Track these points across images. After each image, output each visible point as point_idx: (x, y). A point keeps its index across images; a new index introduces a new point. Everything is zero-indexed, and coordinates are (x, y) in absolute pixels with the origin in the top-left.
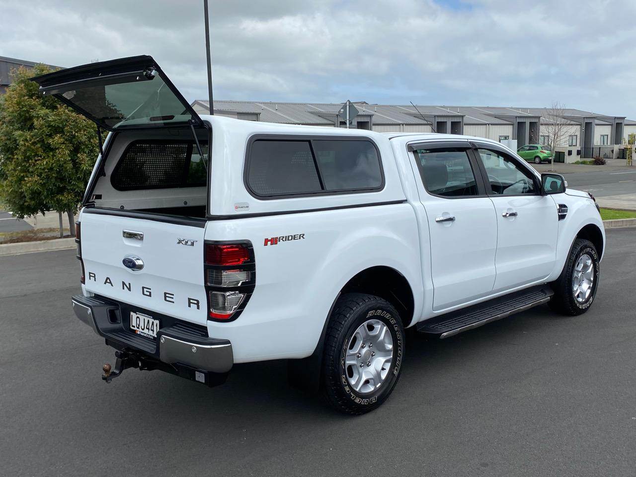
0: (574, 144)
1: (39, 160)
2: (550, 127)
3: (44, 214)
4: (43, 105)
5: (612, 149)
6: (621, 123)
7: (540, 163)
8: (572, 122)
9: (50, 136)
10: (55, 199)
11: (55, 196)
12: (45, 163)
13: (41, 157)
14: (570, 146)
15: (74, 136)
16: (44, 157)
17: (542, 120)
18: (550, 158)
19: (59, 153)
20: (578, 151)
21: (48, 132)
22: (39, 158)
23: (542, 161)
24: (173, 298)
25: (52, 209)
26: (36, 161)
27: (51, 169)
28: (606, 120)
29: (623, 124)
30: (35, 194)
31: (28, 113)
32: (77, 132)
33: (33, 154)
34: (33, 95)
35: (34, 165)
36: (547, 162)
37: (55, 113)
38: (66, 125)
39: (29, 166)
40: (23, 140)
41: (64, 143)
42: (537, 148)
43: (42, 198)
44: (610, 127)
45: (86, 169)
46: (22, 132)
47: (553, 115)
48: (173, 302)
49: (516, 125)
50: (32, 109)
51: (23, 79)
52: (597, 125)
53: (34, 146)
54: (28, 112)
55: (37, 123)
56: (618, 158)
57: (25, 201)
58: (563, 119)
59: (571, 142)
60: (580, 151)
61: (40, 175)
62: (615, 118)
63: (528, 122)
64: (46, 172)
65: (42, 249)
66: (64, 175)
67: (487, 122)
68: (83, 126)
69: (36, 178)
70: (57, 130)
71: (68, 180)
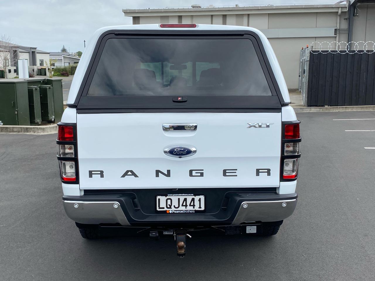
5: (33, 69)
6: (35, 52)
20: (15, 70)
24: (236, 172)
28: (25, 49)
29: (36, 53)
44: (28, 54)
48: (236, 176)
52: (20, 52)
56: (38, 75)
60: (16, 70)
62: (31, 48)
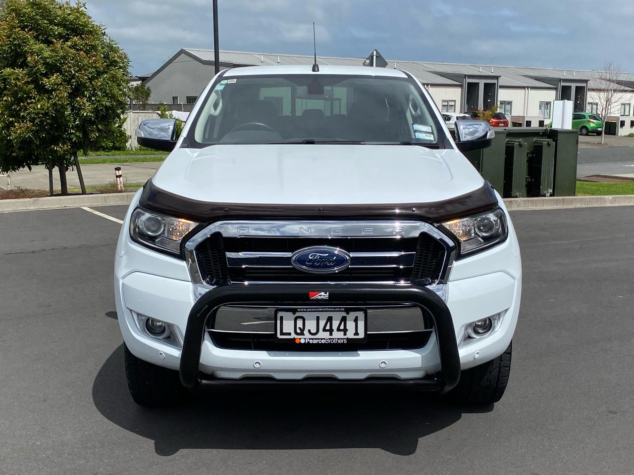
0: (627, 113)
1: (32, 103)
2: (602, 93)
3: (30, 169)
4: (36, 38)
7: (587, 135)
8: (627, 88)
9: (46, 75)
10: (48, 149)
11: (48, 147)
12: (39, 106)
13: (34, 98)
14: (621, 116)
15: (73, 77)
16: (38, 100)
17: (591, 84)
18: (599, 129)
19: (57, 96)
21: (43, 71)
22: (33, 100)
23: (589, 132)
25: (41, 163)
26: (28, 104)
27: (46, 114)
30: (25, 143)
31: (20, 48)
32: (77, 72)
33: (25, 96)
34: (27, 26)
35: (26, 109)
36: (595, 134)
37: (51, 48)
38: (64, 63)
39: (20, 110)
40: (14, 79)
41: (61, 84)
42: (584, 117)
43: (33, 148)
45: (86, 115)
46: (12, 70)
47: (605, 80)
49: (560, 89)
50: (24, 43)
51: (14, 7)
53: (27, 86)
54: (19, 45)
55: (31, 60)
57: (12, 152)
58: (617, 85)
59: (623, 111)
61: (32, 120)
63: (573, 86)
64: (40, 117)
65: (32, 208)
66: (60, 121)
67: (525, 85)
68: (83, 65)
69: (29, 124)
70: (52, 68)
71: (63, 128)
